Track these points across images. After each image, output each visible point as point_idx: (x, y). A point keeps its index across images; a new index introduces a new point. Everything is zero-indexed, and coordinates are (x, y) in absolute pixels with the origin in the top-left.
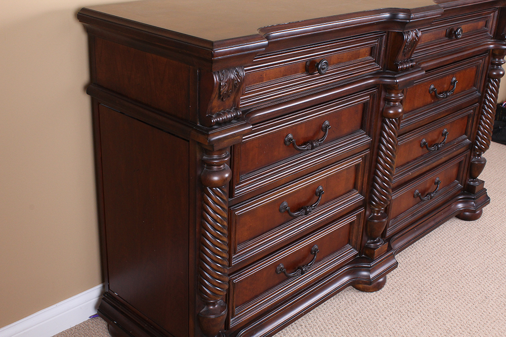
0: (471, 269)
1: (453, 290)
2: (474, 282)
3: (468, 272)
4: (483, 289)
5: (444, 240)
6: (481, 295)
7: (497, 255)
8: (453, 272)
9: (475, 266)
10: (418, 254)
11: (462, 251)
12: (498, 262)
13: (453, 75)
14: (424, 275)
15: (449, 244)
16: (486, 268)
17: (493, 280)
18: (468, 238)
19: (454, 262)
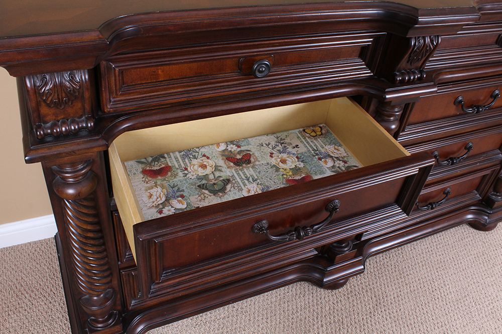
0: (448, 292)
1: (414, 313)
2: (443, 309)
3: (443, 295)
4: (446, 322)
5: (438, 247)
6: (441, 329)
7: (486, 283)
8: (427, 289)
9: (454, 290)
10: (401, 256)
11: (451, 266)
12: (483, 291)
13: (497, 87)
14: (393, 285)
15: (441, 254)
16: (465, 296)
17: (465, 313)
18: (465, 253)
19: (434, 277)
